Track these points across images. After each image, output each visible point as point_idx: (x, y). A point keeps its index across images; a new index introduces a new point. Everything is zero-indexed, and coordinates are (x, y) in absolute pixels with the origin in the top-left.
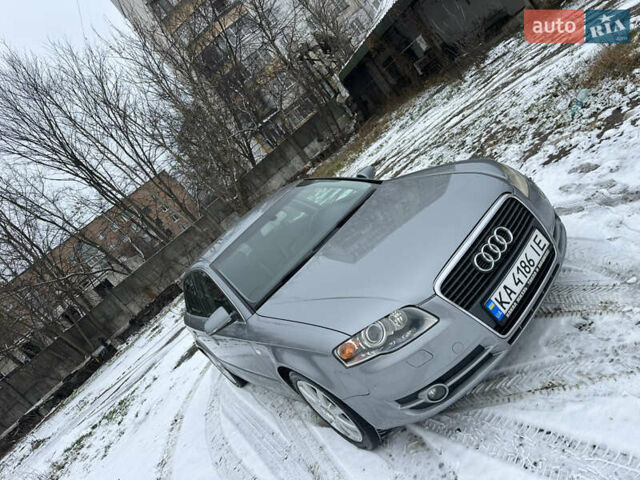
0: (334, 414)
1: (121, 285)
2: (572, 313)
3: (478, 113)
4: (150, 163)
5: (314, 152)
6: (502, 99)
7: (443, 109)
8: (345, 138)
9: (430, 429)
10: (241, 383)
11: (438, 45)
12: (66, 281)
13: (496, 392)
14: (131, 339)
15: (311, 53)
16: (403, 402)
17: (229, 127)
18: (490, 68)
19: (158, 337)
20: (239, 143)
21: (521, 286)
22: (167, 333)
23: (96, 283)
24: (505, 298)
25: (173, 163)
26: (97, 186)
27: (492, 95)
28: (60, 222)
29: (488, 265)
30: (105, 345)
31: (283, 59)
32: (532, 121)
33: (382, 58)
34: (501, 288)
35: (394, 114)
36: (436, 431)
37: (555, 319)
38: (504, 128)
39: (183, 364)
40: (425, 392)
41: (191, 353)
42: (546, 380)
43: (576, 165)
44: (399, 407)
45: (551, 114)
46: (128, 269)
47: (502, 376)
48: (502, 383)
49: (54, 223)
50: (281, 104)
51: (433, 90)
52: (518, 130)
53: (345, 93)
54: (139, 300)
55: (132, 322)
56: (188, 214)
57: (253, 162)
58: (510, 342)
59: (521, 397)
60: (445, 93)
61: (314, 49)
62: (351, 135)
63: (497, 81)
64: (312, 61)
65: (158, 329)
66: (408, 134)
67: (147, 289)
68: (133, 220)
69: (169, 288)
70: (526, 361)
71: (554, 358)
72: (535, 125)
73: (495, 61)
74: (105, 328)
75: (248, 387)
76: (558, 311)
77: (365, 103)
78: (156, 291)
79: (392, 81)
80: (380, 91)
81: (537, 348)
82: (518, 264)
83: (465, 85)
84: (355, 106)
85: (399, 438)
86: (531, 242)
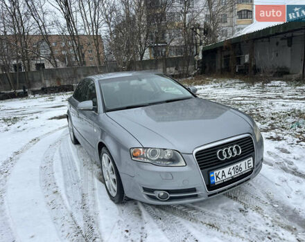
0: (110, 177)
1: (49, 70)
2: (241, 203)
3: (251, 102)
4: (97, 27)
5: (170, 72)
6: (265, 103)
7: (236, 91)
8: (187, 75)
9: (148, 211)
10: (76, 142)
11: (253, 64)
12: (26, 51)
13: (186, 213)
14: (37, 96)
15: (198, 30)
16: (145, 189)
17: (142, 36)
18: (268, 88)
19: (50, 102)
20: (141, 46)
21: (230, 176)
22: (55, 103)
23: (39, 62)
24: (220, 176)
25: (108, 34)
26: (68, 20)
27: (261, 99)
28: (41, 24)
29: (223, 157)
30: (24, 90)
31: (185, 24)
32: (272, 119)
33: (226, 53)
34: (221, 171)
35: (214, 80)
36: (150, 213)
37: (232, 201)
38: (258, 114)
39: (53, 120)
40: (158, 192)
41: (60, 117)
42: (212, 222)
43: (280, 147)
44: (142, 191)
45: (283, 121)
46: (56, 66)
47: (194, 209)
48: (192, 212)
49: (38, 22)
50: (171, 42)
51: (238, 81)
52: (264, 119)
53: (200, 57)
54: (52, 82)
55: (43, 89)
56: (99, 60)
57: (142, 58)
58: (209, 196)
59: (197, 222)
60: (242, 85)
61: (200, 29)
62: (190, 76)
63: (268, 94)
64: (196, 34)
65: (52, 99)
66: (215, 91)
67: (59, 79)
68: (73, 46)
69: (69, 86)
70: (208, 209)
71: (221, 215)
72: (273, 121)
73: (272, 86)
74: (29, 83)
75: (78, 146)
76: (235, 198)
77: (205, 67)
78: (62, 83)
79: (223, 66)
80: (215, 66)
81: (217, 207)
82: (235, 166)
83: (253, 88)
84: (200, 65)
85: (131, 206)
86: (246, 161)
